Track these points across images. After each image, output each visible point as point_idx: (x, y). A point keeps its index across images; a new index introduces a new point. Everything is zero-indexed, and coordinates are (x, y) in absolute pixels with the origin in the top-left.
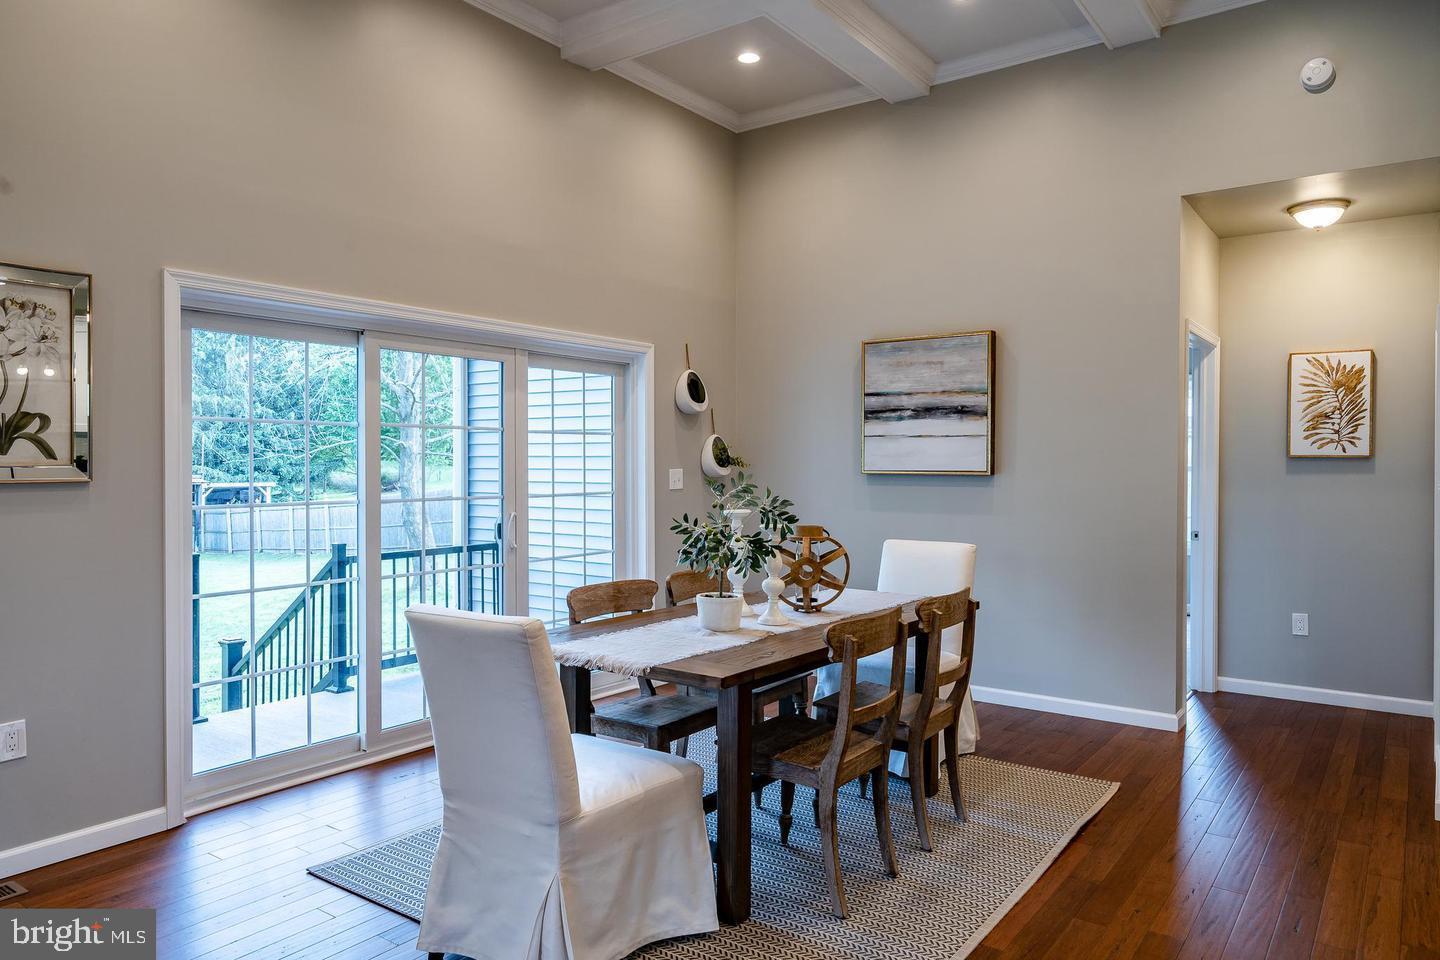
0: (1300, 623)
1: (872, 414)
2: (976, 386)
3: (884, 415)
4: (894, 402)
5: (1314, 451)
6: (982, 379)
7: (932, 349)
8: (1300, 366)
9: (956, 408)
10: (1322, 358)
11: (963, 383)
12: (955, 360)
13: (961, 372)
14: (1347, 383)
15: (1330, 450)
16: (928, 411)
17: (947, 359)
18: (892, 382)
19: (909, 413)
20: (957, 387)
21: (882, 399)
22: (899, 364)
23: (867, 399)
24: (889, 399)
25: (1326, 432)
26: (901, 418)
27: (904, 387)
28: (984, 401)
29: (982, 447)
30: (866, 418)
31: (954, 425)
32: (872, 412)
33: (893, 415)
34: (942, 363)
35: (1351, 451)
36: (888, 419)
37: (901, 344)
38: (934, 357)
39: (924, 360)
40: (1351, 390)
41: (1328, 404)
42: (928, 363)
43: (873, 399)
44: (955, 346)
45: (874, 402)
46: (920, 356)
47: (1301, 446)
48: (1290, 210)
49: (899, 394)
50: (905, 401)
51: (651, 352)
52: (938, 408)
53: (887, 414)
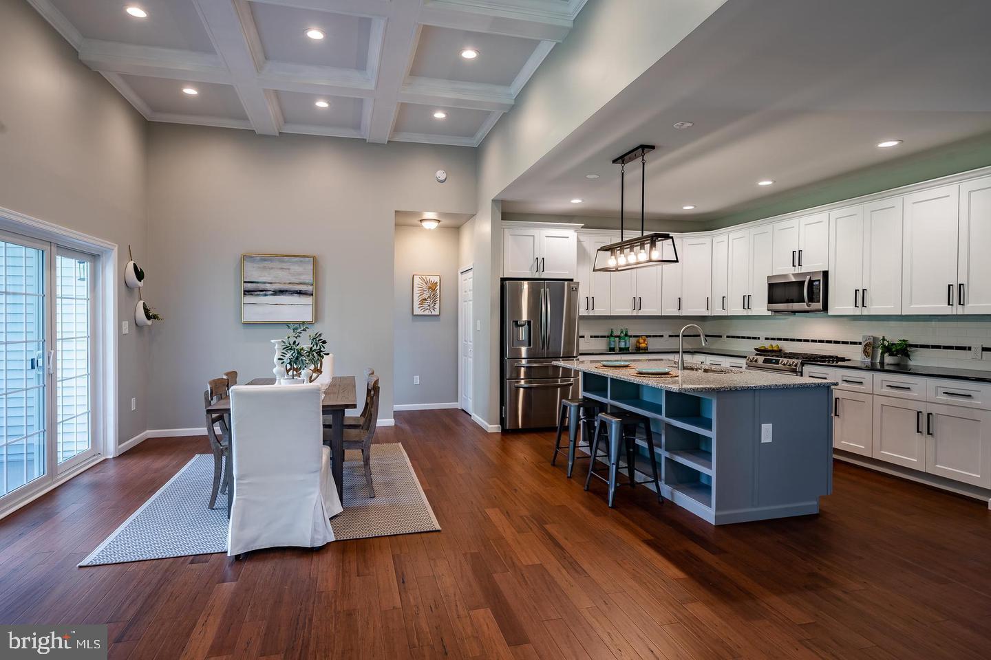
0: (417, 380)
1: (248, 292)
2: (307, 281)
3: (256, 293)
4: (261, 286)
5: (421, 313)
6: (309, 278)
7: (283, 262)
8: (417, 279)
9: (297, 291)
10: (424, 277)
11: (300, 279)
12: (296, 268)
13: (300, 274)
14: (432, 287)
15: (427, 313)
16: (282, 292)
17: (292, 267)
18: (261, 277)
19: (270, 292)
20: (297, 281)
21: (254, 285)
22: (265, 268)
23: (245, 284)
24: (259, 285)
25: (425, 306)
26: (266, 295)
27: (269, 279)
28: (310, 288)
29: (310, 309)
30: (244, 294)
31: (295, 299)
32: (248, 291)
33: (261, 293)
34: (289, 269)
35: (434, 313)
36: (258, 295)
37: (267, 258)
38: (284, 265)
39: (280, 266)
40: (433, 290)
41: (425, 296)
42: (282, 268)
43: (249, 285)
44: (297, 261)
45: (249, 286)
46: (276, 264)
47: (417, 311)
48: (421, 221)
49: (265, 283)
50: (268, 286)
51: (116, 249)
52: (287, 291)
53: (258, 293)
